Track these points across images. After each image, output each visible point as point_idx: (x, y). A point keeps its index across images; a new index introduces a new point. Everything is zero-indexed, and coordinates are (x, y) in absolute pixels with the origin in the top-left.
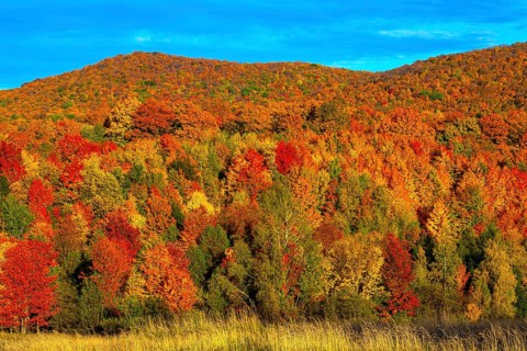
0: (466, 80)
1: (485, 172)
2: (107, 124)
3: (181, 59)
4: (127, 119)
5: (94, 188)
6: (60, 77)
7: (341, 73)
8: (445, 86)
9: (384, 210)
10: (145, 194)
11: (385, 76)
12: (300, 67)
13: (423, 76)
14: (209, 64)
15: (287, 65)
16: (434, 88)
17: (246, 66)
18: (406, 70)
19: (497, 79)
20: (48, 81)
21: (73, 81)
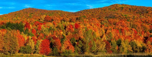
0: (90, 14)
1: (111, 29)
2: (39, 20)
3: (37, 9)
4: (43, 19)
5: (44, 31)
6: (15, 12)
7: (67, 12)
8: (86, 15)
9: (95, 36)
10: (53, 32)
11: (75, 13)
12: (59, 11)
13: (82, 13)
14: (43, 10)
15: (57, 11)
16: (84, 15)
17: (49, 11)
18: (79, 12)
19: (96, 14)
20: (13, 13)
21: (18, 13)
